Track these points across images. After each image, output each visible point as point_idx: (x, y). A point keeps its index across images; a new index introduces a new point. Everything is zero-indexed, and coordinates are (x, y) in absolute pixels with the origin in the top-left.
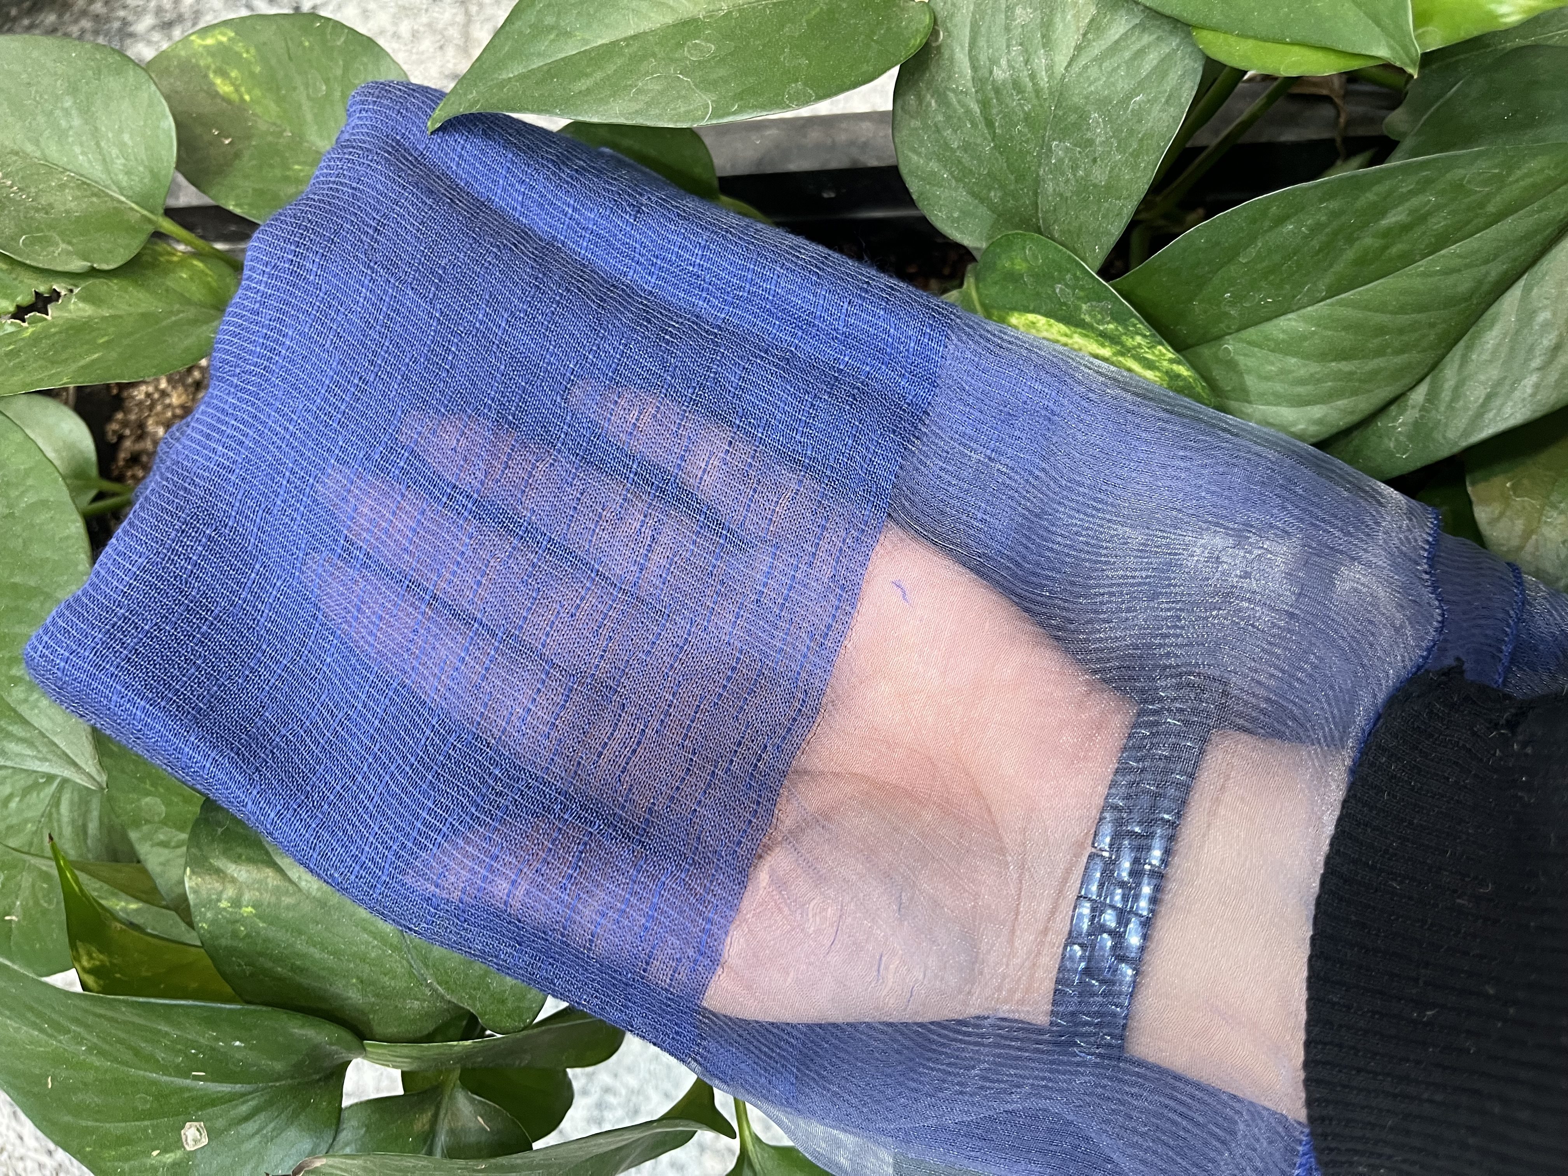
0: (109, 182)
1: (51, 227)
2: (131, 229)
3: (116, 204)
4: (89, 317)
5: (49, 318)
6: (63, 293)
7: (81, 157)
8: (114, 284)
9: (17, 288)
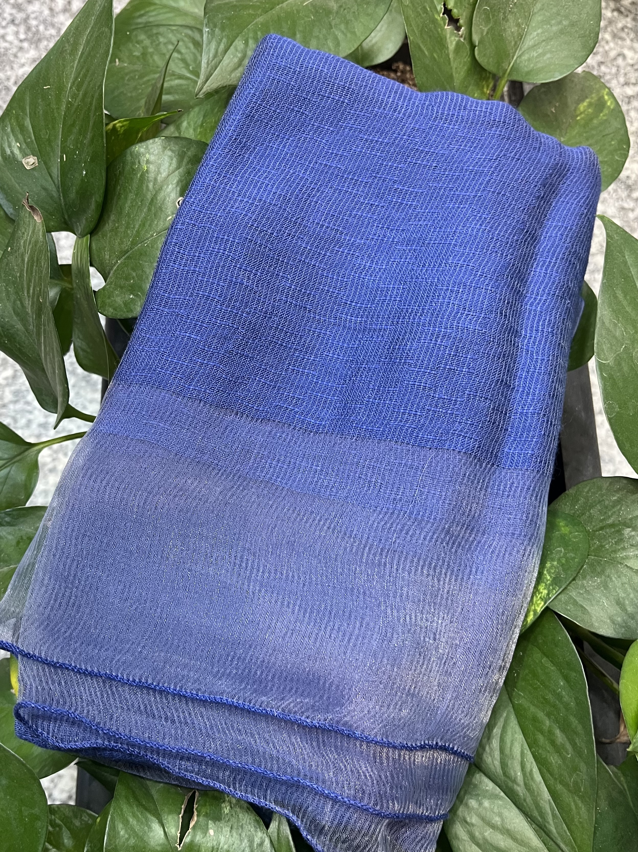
0: (523, 50)
1: (495, 22)
2: (499, 64)
3: (511, 55)
4: (448, 47)
5: (446, 27)
6: (460, 33)
7: (535, 33)
8: (467, 59)
9: (460, 8)
